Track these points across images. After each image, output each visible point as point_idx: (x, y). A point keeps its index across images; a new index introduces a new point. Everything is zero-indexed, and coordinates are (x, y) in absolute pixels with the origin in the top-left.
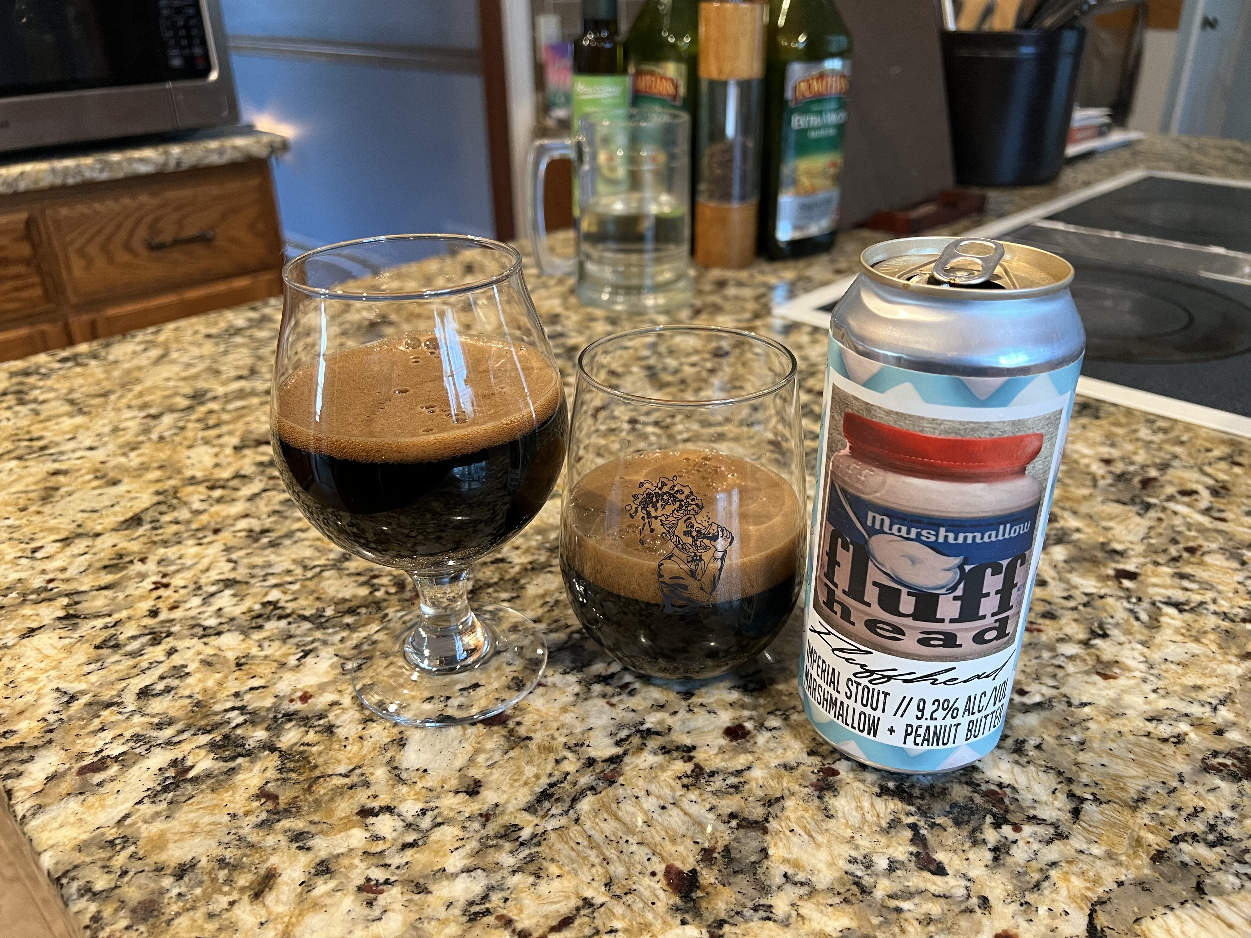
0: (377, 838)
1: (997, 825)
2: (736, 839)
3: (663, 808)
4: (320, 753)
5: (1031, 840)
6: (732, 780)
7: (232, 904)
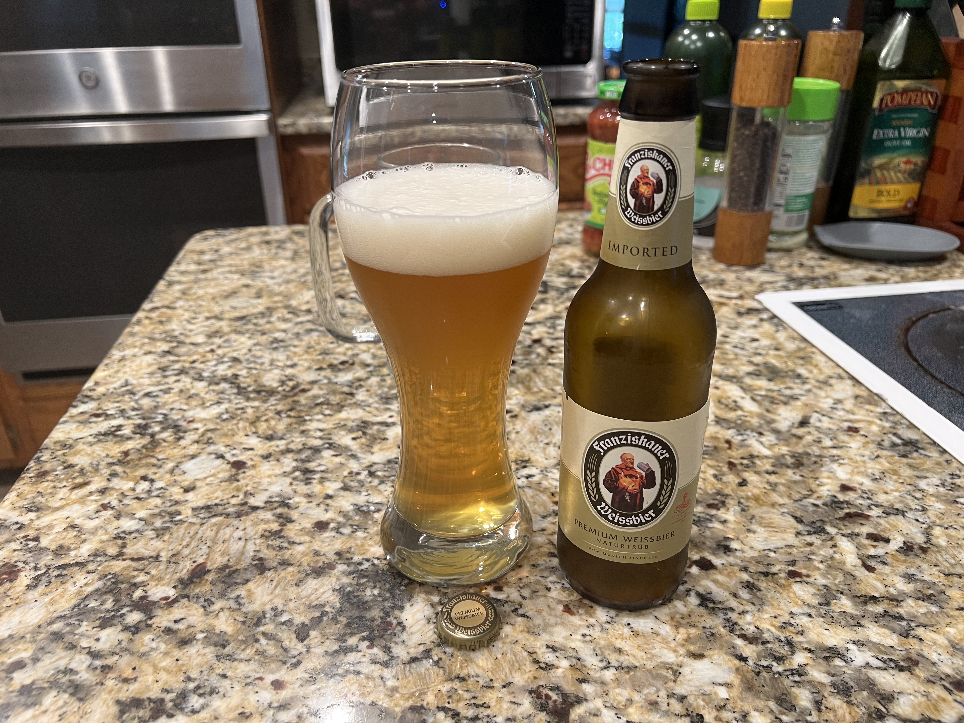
0: (133, 490)
1: (363, 639)
2: (245, 569)
3: (240, 539)
4: (165, 447)
5: (367, 655)
6: (285, 545)
7: (65, 486)
